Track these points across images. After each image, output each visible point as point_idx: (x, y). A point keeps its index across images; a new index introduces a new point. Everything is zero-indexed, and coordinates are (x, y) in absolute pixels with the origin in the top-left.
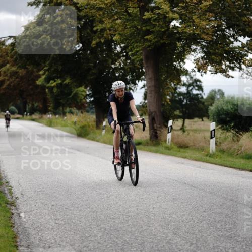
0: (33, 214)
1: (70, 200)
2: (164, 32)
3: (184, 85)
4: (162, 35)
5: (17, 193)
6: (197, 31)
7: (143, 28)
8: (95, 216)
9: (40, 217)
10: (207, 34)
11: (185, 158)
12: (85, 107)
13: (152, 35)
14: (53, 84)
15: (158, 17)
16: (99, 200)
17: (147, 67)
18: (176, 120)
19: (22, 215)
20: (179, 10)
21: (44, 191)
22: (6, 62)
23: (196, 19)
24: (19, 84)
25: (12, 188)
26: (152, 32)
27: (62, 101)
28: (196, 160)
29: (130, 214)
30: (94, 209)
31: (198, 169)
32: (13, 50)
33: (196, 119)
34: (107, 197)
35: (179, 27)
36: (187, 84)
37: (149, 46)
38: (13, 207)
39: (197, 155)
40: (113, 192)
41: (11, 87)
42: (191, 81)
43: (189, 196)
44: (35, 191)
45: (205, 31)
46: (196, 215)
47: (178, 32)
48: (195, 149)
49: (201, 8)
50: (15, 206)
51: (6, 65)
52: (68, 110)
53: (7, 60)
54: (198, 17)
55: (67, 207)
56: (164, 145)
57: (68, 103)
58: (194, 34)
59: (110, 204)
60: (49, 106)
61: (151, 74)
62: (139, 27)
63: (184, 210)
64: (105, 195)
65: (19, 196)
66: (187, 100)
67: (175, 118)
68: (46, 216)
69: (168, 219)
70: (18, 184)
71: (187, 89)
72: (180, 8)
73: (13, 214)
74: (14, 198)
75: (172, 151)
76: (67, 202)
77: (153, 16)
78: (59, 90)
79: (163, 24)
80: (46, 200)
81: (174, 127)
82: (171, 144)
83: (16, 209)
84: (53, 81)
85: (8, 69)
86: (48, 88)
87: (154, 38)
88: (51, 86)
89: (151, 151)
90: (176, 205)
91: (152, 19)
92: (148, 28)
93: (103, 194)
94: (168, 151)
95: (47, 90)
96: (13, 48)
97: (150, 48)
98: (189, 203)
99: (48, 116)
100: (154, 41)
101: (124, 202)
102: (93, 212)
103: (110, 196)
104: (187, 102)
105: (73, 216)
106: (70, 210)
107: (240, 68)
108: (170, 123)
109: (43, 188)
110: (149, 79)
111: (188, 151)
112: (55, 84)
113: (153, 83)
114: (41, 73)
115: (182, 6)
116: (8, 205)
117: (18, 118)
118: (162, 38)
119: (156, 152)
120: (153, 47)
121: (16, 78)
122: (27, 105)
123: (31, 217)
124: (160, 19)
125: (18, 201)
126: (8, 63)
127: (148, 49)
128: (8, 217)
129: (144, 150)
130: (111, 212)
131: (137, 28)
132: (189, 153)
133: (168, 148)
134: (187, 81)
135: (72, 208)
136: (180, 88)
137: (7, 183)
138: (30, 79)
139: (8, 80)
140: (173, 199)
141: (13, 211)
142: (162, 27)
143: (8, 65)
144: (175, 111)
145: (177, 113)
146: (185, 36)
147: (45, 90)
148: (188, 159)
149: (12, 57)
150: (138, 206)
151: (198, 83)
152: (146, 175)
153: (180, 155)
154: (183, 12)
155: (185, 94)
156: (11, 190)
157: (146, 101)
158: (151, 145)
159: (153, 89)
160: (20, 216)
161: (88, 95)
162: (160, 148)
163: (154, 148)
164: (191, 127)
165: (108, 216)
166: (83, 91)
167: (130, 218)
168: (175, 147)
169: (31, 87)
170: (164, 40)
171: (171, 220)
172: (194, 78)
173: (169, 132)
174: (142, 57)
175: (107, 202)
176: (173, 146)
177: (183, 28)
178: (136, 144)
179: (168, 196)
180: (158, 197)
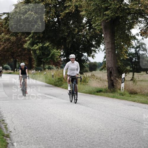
0: (23, 144)
1: (50, 133)
2: (118, 8)
3: (133, 47)
4: (116, 11)
5: (11, 128)
6: (142, 8)
7: (103, 6)
8: (68, 145)
9: (28, 145)
11: (134, 101)
12: (60, 64)
13: (109, 11)
14: (36, 47)
16: (71, 133)
17: (106, 34)
18: (128, 73)
19: (15, 144)
21: (30, 127)
22: (2, 31)
24: (11, 47)
25: (7, 124)
26: (110, 9)
27: (43, 60)
28: (143, 103)
29: (94, 143)
30: (68, 140)
31: (144, 109)
32: (7, 23)
33: (142, 73)
35: (129, 5)
36: (135, 46)
37: (107, 19)
38: (8, 139)
39: (143, 99)
40: (81, 127)
41: (5, 50)
42: (138, 45)
43: (138, 129)
44: (24, 127)
46: (143, 143)
47: (128, 9)
48: (142, 94)
50: (10, 138)
51: (1, 34)
52: (47, 66)
53: (2, 30)
55: (48, 139)
56: (119, 92)
57: (47, 61)
58: (140, 10)
59: (79, 136)
60: (34, 64)
61: (108, 39)
63: (134, 139)
64: (76, 130)
65: (12, 130)
66: (135, 59)
67: (127, 72)
68: (33, 145)
69: (122, 147)
70: (11, 122)
71: (136, 50)
73: (8, 144)
74: (8, 132)
75: (125, 96)
76: (48, 134)
78: (41, 52)
79: (117, 2)
80: (32, 133)
81: (126, 79)
82: (124, 91)
83: (10, 140)
84: (36, 45)
85: (3, 37)
86: (32, 50)
87: (111, 13)
88: (35, 49)
89: (109, 97)
90: (128, 136)
92: (106, 5)
93: (74, 129)
94: (122, 96)
95: (32, 52)
96: (7, 21)
98: (138, 134)
99: (33, 71)
100: (111, 15)
101: (90, 134)
102: (67, 142)
103: (79, 130)
104: (135, 60)
105: (52, 145)
106: (50, 141)
108: (123, 76)
109: (30, 124)
110: (108, 43)
111: (137, 96)
112: (37, 47)
113: (110, 46)
114: (27, 39)
116: (4, 137)
117: (10, 73)
118: (116, 13)
119: (113, 97)
120: (110, 19)
121: (9, 43)
122: (17, 63)
123: (21, 145)
125: (11, 134)
126: (3, 32)
127: (107, 21)
128: (4, 146)
129: (104, 96)
130: (80, 142)
131: (98, 6)
132: (137, 97)
133: (122, 94)
134: (135, 45)
135: (51, 139)
136: (130, 50)
137: (3, 121)
138: (19, 44)
139: (3, 44)
140: (126, 132)
141: (9, 141)
142: (117, 5)
143: (3, 34)
144: (127, 66)
145: (128, 68)
146: (133, 11)
147: (30, 52)
148: (137, 102)
149: (5, 28)
150: (99, 137)
151: (143, 46)
152: (106, 114)
153: (131, 100)
155: (134, 54)
156: (6, 126)
157: (105, 60)
158: (109, 92)
159: (110, 50)
160: (13, 145)
161: (62, 55)
162: (116, 94)
163: (111, 94)
164: (139, 78)
165: (78, 145)
166: (59, 52)
167: (94, 146)
168: (127, 94)
169: (20, 50)
170: (117, 14)
171: (124, 147)
172: (141, 42)
173: (122, 83)
174: (102, 27)
175: (77, 134)
176: (126, 93)
177: (131, 6)
178: (98, 92)
179: (122, 130)
180: (115, 130)
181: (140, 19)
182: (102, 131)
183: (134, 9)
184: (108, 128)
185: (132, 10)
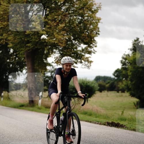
2: (38, 42)
3: (49, 71)
4: (36, 43)
6: (56, 41)
7: (26, 39)
10: (62, 43)
15: (34, 33)
17: (28, 62)
20: (46, 29)
23: (55, 34)
26: (31, 42)
34: (2, 138)
35: (45, 39)
36: (51, 71)
37: (29, 50)
40: (6, 134)
42: (53, 70)
45: (61, 41)
47: (45, 42)
49: (59, 28)
54: (57, 34)
56: (37, 106)
58: (54, 43)
61: (30, 66)
62: (23, 39)
64: (1, 137)
71: (51, 74)
72: (46, 28)
75: (41, 110)
77: (31, 32)
79: (37, 37)
81: (43, 96)
82: (41, 106)
87: (32, 45)
89: (29, 110)
91: (31, 34)
92: (28, 39)
97: (30, 51)
100: (31, 47)
101: (12, 140)
103: (4, 137)
107: (81, 62)
108: (41, 94)
110: (29, 68)
115: (48, 27)
119: (32, 111)
120: (31, 50)
124: (35, 34)
127: (28, 51)
129: (26, 109)
133: (39, 109)
136: (47, 74)
140: (41, 138)
142: (36, 39)
145: (45, 88)
152: (26, 124)
153: (46, 112)
154: (49, 30)
155: (50, 77)
162: (35, 108)
163: (31, 108)
168: (44, 108)
170: (37, 46)
173: (40, 99)
174: (25, 56)
175: (3, 140)
176: (42, 107)
177: (48, 40)
178: (21, 106)
179: (38, 137)
180: (32, 137)
181: (54, 50)
182: (23, 137)
183: (50, 42)
184: (27, 135)
185: (48, 43)
